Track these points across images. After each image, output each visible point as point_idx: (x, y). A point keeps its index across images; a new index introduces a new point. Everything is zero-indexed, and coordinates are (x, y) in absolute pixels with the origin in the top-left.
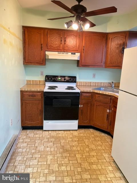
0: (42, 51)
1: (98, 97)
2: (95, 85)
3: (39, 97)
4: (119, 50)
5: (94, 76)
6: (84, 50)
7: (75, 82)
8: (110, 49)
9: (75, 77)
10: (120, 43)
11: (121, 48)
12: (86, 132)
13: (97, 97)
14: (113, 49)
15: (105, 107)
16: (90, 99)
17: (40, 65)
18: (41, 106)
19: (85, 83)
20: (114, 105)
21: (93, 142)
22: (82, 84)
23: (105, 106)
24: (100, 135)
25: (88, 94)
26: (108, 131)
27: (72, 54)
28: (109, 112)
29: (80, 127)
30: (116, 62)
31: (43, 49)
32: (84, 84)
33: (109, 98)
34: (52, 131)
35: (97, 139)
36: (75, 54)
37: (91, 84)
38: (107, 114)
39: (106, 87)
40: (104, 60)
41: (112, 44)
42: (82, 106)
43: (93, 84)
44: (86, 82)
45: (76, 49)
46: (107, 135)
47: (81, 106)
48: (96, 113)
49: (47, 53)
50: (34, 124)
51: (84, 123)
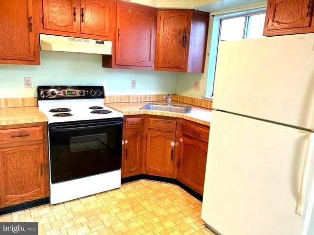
0: (32, 34)
1: (153, 123)
2: (136, 101)
3: (38, 135)
4: (178, 40)
5: (134, 83)
6: (119, 35)
7: (103, 97)
8: (163, 38)
9: (101, 88)
10: (179, 28)
11: (181, 37)
12: (136, 187)
13: (151, 122)
14: (167, 38)
15: (167, 138)
16: (140, 127)
17: (27, 64)
18: (44, 154)
19: (119, 97)
20: (183, 133)
21: (158, 203)
22: (114, 100)
23: (167, 136)
24: (160, 188)
25: (136, 119)
26: (174, 178)
27: (97, 42)
28: (174, 145)
29: (124, 181)
30: (174, 60)
31: (33, 29)
32: (117, 100)
33: (173, 122)
34: (72, 203)
35: (161, 195)
36: (103, 43)
37: (129, 100)
38: (170, 150)
39: (153, 103)
40: (153, 57)
41: (165, 28)
42: (126, 142)
43: (132, 99)
44: (121, 96)
45: (103, 33)
46: (171, 185)
47: (124, 142)
48: (150, 151)
49: (43, 37)
50: (28, 197)
51: (131, 172)
